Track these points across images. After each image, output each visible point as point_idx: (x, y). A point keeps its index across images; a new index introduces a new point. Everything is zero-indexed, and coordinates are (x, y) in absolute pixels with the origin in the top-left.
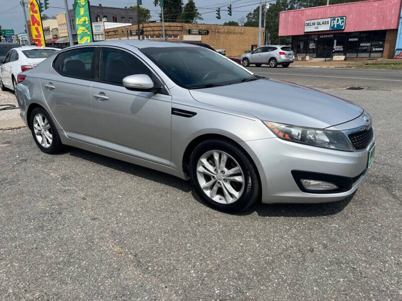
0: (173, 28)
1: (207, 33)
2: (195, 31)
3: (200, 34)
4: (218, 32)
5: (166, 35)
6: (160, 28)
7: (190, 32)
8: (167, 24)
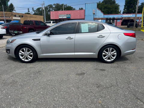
0: (8, 14)
1: (23, 17)
2: (17, 15)
3: (20, 17)
4: (27, 17)
5: (5, 17)
6: (2, 14)
7: (15, 16)
8: (5, 12)
